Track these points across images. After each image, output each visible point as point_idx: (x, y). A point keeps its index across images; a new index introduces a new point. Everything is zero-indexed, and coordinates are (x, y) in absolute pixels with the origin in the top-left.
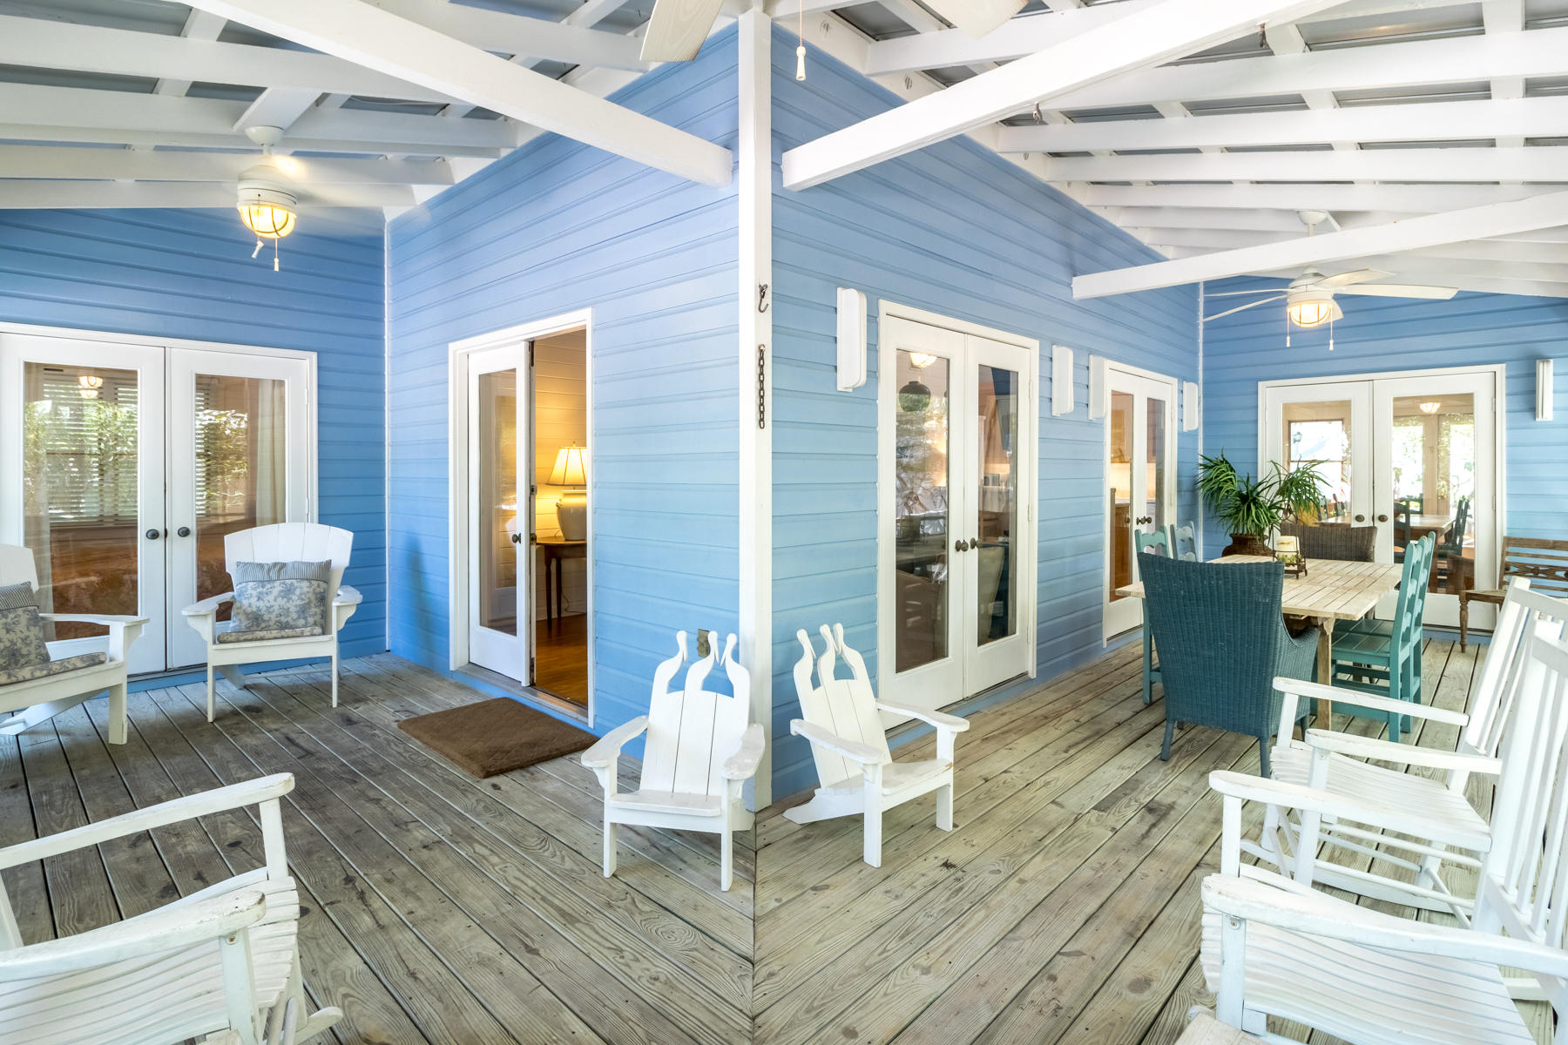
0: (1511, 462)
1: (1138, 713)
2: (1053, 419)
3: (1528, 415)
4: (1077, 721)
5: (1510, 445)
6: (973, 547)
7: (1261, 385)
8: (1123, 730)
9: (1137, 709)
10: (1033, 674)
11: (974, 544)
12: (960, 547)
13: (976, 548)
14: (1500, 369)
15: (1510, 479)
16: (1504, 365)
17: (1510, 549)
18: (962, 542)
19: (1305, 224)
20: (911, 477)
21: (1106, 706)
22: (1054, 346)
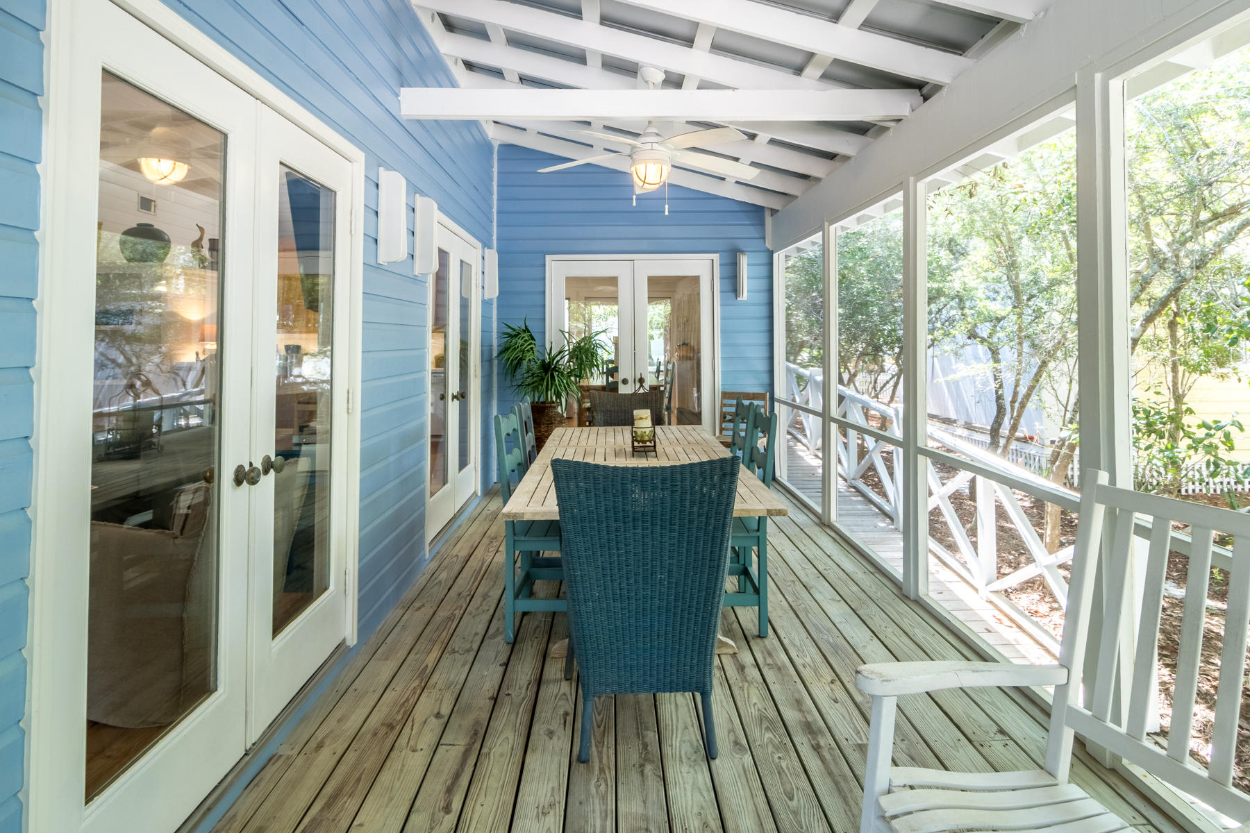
0: (723, 332)
1: (507, 664)
2: (378, 267)
3: (732, 295)
4: (438, 715)
5: (723, 318)
6: (266, 472)
7: (548, 257)
8: (504, 711)
9: (503, 658)
10: (352, 641)
11: (268, 466)
12: (244, 477)
13: (272, 473)
14: (716, 257)
15: (723, 345)
16: (718, 255)
17: (726, 401)
18: (247, 468)
19: (646, 82)
20: (138, 350)
21: (463, 665)
22: (381, 169)
